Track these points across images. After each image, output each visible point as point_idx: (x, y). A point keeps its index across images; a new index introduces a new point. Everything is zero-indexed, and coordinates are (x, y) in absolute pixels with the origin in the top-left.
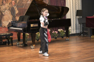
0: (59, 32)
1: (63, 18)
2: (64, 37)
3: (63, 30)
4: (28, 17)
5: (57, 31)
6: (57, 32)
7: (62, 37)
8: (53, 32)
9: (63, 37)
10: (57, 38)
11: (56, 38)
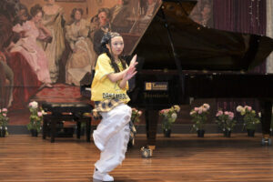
1: (257, 70)
2: (256, 134)
3: (253, 109)
7: (251, 133)
9: (254, 132)
10: (232, 135)
11: (227, 134)
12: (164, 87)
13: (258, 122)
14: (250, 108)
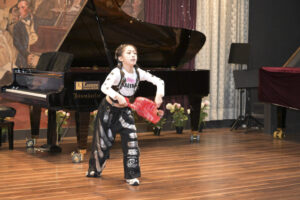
1: (186, 66)
2: (184, 131)
3: (182, 106)
5: (164, 108)
6: (161, 113)
9: (182, 129)
10: (162, 133)
11: (157, 132)
13: (187, 119)
14: (179, 105)
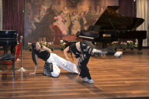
0: (128, 43)
2: (134, 49)
4: (99, 27)
5: (126, 42)
6: (126, 44)
7: (132, 49)
8: (122, 43)
10: (126, 50)
12: (109, 35)
14: (132, 41)
